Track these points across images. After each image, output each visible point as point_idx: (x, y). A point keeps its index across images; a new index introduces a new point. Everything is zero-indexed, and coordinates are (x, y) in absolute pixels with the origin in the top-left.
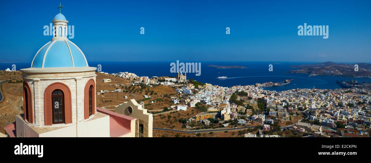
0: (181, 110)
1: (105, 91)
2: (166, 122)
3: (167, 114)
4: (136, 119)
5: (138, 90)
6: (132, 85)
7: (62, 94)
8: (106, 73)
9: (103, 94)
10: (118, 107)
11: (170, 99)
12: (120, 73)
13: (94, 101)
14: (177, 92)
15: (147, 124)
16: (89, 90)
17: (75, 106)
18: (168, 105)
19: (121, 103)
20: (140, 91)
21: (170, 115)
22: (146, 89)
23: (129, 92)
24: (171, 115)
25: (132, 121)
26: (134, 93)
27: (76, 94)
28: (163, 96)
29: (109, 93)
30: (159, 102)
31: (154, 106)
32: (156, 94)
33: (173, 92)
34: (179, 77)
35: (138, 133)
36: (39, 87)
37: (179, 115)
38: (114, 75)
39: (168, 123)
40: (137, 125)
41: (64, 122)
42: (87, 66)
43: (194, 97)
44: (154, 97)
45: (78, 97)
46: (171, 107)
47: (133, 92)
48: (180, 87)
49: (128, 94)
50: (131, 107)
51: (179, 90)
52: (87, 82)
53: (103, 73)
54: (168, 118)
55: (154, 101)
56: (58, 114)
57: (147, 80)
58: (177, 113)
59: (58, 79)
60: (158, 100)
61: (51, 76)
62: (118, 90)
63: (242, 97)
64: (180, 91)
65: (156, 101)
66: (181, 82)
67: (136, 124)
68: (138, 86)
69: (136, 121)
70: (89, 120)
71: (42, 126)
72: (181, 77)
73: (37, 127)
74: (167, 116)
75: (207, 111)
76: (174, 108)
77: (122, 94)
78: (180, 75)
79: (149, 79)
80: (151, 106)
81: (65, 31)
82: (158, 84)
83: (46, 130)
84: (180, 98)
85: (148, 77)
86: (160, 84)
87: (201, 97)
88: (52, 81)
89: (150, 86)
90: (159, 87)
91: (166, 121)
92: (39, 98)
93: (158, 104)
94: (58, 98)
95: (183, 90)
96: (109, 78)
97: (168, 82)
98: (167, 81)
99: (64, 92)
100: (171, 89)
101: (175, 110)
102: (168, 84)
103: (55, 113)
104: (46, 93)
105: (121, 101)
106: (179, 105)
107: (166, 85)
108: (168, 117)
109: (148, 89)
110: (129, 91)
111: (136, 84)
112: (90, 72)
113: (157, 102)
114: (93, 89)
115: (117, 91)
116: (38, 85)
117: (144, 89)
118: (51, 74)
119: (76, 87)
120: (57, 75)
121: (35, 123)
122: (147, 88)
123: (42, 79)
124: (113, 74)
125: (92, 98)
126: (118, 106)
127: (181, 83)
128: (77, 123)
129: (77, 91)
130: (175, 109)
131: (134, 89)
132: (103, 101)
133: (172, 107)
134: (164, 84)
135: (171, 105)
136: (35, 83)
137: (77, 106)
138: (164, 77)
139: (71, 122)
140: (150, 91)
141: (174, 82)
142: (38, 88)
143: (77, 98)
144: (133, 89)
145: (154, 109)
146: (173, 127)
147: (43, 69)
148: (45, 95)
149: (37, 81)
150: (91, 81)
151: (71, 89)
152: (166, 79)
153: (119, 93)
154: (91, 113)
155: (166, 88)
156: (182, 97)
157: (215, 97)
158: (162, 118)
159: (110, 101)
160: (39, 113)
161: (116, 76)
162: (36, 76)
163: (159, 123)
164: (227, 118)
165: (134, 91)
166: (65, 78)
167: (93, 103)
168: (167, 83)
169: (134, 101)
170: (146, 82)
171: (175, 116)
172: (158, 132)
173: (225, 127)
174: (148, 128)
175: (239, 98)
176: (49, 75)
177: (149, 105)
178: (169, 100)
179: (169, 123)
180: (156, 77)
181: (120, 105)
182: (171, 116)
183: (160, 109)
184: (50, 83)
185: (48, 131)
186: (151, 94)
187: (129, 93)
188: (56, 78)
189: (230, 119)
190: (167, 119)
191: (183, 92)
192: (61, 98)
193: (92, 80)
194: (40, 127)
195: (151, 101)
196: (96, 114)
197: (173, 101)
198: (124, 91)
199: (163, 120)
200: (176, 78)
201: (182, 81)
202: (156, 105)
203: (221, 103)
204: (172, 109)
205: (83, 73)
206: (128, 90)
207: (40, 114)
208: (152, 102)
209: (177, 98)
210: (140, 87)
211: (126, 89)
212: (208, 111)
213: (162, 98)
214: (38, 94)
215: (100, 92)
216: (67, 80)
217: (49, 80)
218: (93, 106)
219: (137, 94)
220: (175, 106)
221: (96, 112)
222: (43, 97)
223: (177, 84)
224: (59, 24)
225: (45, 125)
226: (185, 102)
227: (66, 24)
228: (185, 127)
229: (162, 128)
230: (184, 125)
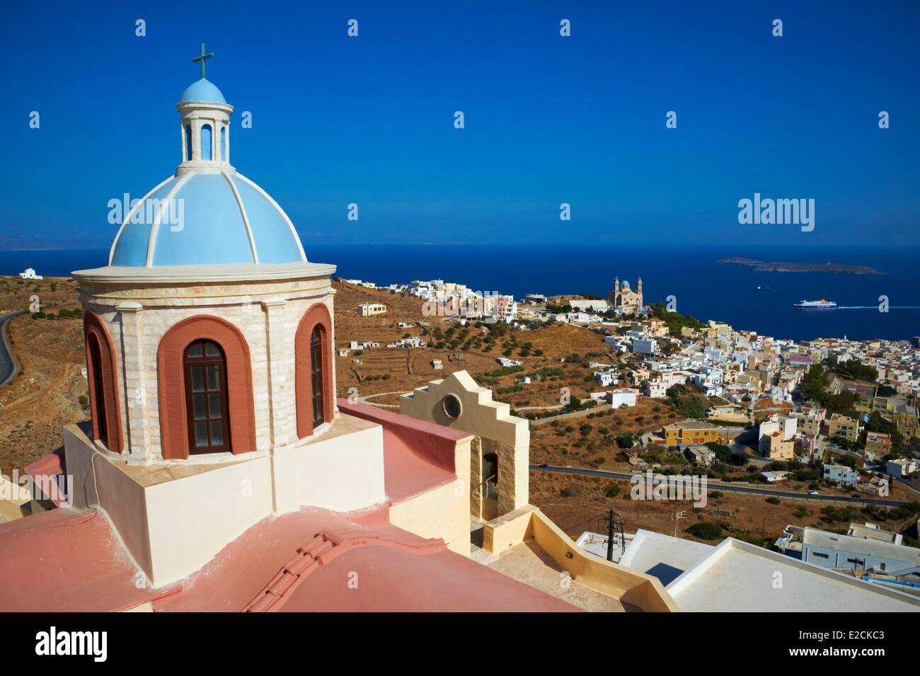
0: (624, 406)
1: (365, 345)
2: (575, 446)
3: (578, 419)
4: (472, 437)
5: (479, 340)
6: (458, 325)
7: (218, 354)
8: (367, 285)
9: (358, 353)
10: (412, 397)
11: (586, 370)
12: (417, 285)
13: (329, 378)
14: (613, 348)
15: (510, 453)
16: (310, 342)
17: (266, 396)
18: (582, 389)
19: (420, 384)
20: (484, 345)
21: (586, 423)
22: (507, 337)
23: (448, 347)
24: (592, 424)
25: (457, 442)
26: (465, 349)
27: (268, 354)
28: (563, 360)
29: (378, 350)
30: (551, 379)
31: (532, 393)
32: (539, 353)
33: (596, 346)
34: (620, 297)
35: (481, 482)
36: (139, 333)
37: (619, 424)
38: (397, 291)
39: (581, 448)
40: (478, 456)
41: (228, 447)
42: (300, 259)
43: (665, 366)
44: (533, 364)
45: (273, 364)
46: (589, 397)
47: (462, 349)
48: (621, 331)
49: (444, 353)
50: (455, 399)
51: (617, 340)
52: (302, 314)
53: (359, 284)
54: (582, 434)
55: (533, 377)
56: (208, 422)
57: (510, 306)
58: (612, 416)
59: (206, 303)
60: (546, 373)
61: (179, 295)
62: (409, 341)
63: (850, 382)
64: (623, 343)
65: (539, 378)
66: (624, 314)
67: (474, 451)
68: (478, 326)
69: (474, 443)
70: (313, 442)
71: (155, 462)
72: (623, 297)
73: (137, 464)
74: (579, 427)
75: (707, 416)
76: (599, 401)
77: (425, 356)
78: (621, 291)
79: (515, 304)
80: (523, 392)
81: (223, 141)
82: (545, 319)
83: (167, 475)
84: (621, 367)
85: (512, 297)
86: (552, 321)
87: (691, 367)
88: (183, 310)
89: (518, 328)
90: (549, 330)
91: (574, 442)
92: (141, 367)
93: (547, 386)
94: (207, 368)
95: (631, 339)
96: (380, 302)
97: (580, 315)
98: (577, 310)
99: (225, 348)
100: (593, 337)
101: (605, 408)
102: (580, 320)
103: (196, 419)
104: (162, 352)
105: (421, 378)
106: (618, 390)
107: (572, 324)
108: (581, 429)
109: (513, 338)
110: (448, 344)
111: (471, 322)
112: (312, 282)
113: (542, 381)
114: (325, 337)
115: (407, 345)
116: (135, 325)
117: (499, 338)
118: (179, 289)
119: (268, 332)
120: (198, 292)
121: (131, 453)
122: (508, 332)
123: (149, 303)
124: (393, 287)
125: (321, 368)
126: (412, 393)
127: (625, 317)
128: (272, 451)
129: (271, 343)
130: (605, 403)
131: (464, 337)
132: (361, 378)
133: (595, 396)
134: (566, 321)
135: (592, 390)
136: (125, 318)
137: (270, 393)
138: (567, 297)
139: (252, 447)
140: (520, 342)
141: (600, 314)
142: (136, 336)
143: (269, 370)
144: (461, 337)
145: (534, 402)
146: (596, 461)
147: (151, 270)
148: (162, 359)
149: (133, 311)
150: (315, 310)
151: (248, 338)
152: (573, 303)
153: (412, 350)
154: (319, 418)
155: (575, 335)
156: (628, 365)
157: (741, 372)
158: (561, 434)
159: (385, 378)
160: (141, 418)
161: (402, 295)
162: (128, 293)
163: (550, 449)
164: (782, 451)
165: (463, 344)
166: (226, 301)
167: (327, 384)
168: (577, 317)
169: (465, 379)
170: (506, 312)
171: (604, 426)
172: (546, 477)
173: (771, 483)
174: (513, 464)
175: (836, 386)
176: (171, 291)
177: (515, 391)
178: (585, 372)
179: (583, 450)
180: (541, 296)
181: (419, 389)
182: (591, 428)
183: (553, 404)
184: (175, 317)
185: (174, 478)
186: (523, 354)
187: (447, 352)
188: (197, 302)
189: (791, 456)
190: (577, 435)
191: (630, 348)
192: (217, 367)
193: (321, 306)
194: (149, 463)
195: (522, 378)
196: (337, 420)
197: (599, 377)
198: (429, 345)
199: (565, 440)
200: (606, 299)
201: (627, 310)
202: (541, 390)
203: (764, 394)
204: (593, 403)
205: (289, 285)
206: (443, 340)
207: (145, 421)
208: (528, 380)
209: (612, 367)
210: (485, 330)
211: (438, 339)
212: (710, 418)
213: (561, 365)
214: (136, 354)
215: (350, 346)
216: (235, 308)
217: (174, 307)
218: (327, 395)
219: (477, 354)
220: (604, 394)
221: (337, 415)
222: (155, 365)
223: (610, 321)
224: (200, 118)
225: (165, 458)
226: (633, 380)
227: (226, 117)
228: (627, 460)
229: (561, 465)
230: (623, 454)
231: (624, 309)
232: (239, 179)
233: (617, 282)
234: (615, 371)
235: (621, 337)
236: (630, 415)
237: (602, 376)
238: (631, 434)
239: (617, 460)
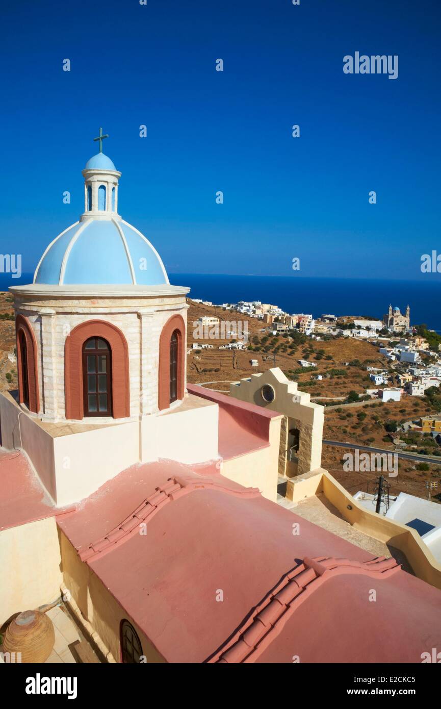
0: (391, 401)
1: (203, 346)
2: (353, 427)
3: (356, 408)
4: (282, 416)
5: (286, 347)
6: (271, 335)
7: (106, 348)
8: (206, 303)
9: (198, 352)
10: (239, 385)
11: (364, 372)
12: (242, 304)
13: (182, 368)
14: (385, 357)
15: (309, 429)
16: (171, 341)
17: (138, 378)
18: (361, 386)
19: (246, 376)
20: (289, 351)
21: (362, 411)
22: (306, 345)
23: (263, 351)
24: (366, 413)
25: (272, 419)
26: (275, 352)
27: (141, 349)
28: (347, 364)
29: (212, 350)
30: (338, 378)
31: (323, 387)
32: (329, 358)
33: (372, 355)
34: (392, 320)
35: (286, 449)
36: (53, 331)
37: (387, 413)
38: (227, 308)
39: (357, 430)
40: (285, 430)
41: (110, 413)
42: (165, 282)
44: (324, 366)
45: (144, 356)
46: (365, 392)
47: (272, 352)
48: (392, 345)
49: (259, 355)
50: (270, 388)
51: (389, 352)
52: (165, 322)
53: (200, 303)
54: (359, 419)
55: (324, 376)
56: (97, 395)
57: (310, 322)
58: (382, 407)
59: (99, 311)
60: (334, 373)
61: (81, 305)
62: (235, 345)
64: (393, 354)
65: (329, 376)
66: (394, 332)
67: (283, 427)
68: (285, 336)
69: (283, 421)
70: (170, 413)
71: (60, 421)
72: (395, 319)
73: (48, 421)
74: (357, 414)
76: (373, 396)
77: (246, 356)
78: (393, 314)
79: (314, 321)
80: (316, 386)
81: (113, 197)
82: (335, 333)
83: (68, 430)
84: (391, 371)
85: (311, 316)
86: (340, 335)
88: (83, 316)
89: (315, 339)
90: (337, 342)
91: (352, 425)
92: (54, 355)
93: (334, 382)
94: (98, 357)
95: (399, 351)
96: (215, 315)
97: (362, 331)
98: (359, 327)
99: (111, 343)
100: (370, 348)
101: (377, 401)
102: (361, 335)
103: (89, 392)
104: (68, 345)
105: (242, 372)
106: (387, 389)
107: (355, 337)
108: (358, 415)
109: (311, 346)
110: (263, 348)
111: (280, 333)
112: (173, 299)
113: (331, 378)
114: (181, 339)
115: (233, 348)
116: (51, 325)
117: (301, 346)
118: (81, 301)
119: (141, 334)
120: (94, 303)
121: (44, 413)
122: (307, 342)
123: (60, 310)
124: (224, 305)
125: (177, 361)
126: (239, 382)
127: (396, 335)
128: (140, 418)
129: (143, 342)
130: (377, 398)
131: (275, 343)
132: (199, 370)
133: (370, 392)
134: (351, 335)
135: (368, 387)
136: (44, 320)
137: (141, 377)
138: (352, 318)
139: (127, 414)
140: (316, 349)
141: (377, 331)
142: (50, 333)
143: (141, 360)
144: (273, 344)
145: (324, 394)
146: (368, 440)
147: (62, 287)
148: (68, 350)
149: (49, 315)
150: (175, 319)
151: (127, 337)
152: (357, 323)
153: (237, 351)
154: (174, 396)
155: (357, 346)
156: (396, 370)
158: (343, 418)
159: (216, 371)
160: (53, 390)
161: (231, 311)
162: (46, 303)
163: (334, 429)
165: (274, 349)
166: (113, 311)
167: (180, 372)
168: (359, 333)
169: (278, 373)
170: (306, 327)
171: (375, 414)
172: (330, 449)
174: (310, 438)
176: (76, 302)
177: (310, 385)
178: (363, 374)
179: (359, 431)
180: (333, 316)
181: (245, 379)
182: (365, 415)
183: (338, 396)
184: (78, 320)
185: (73, 433)
186: (317, 358)
187: (261, 354)
188: (93, 310)
190: (355, 419)
191: (398, 358)
192: (105, 357)
193: (179, 317)
194: (57, 421)
195: (316, 375)
196: (187, 399)
197: (374, 378)
198: (249, 348)
199: (346, 423)
200: (381, 320)
201: (398, 329)
202: (330, 385)
204: (368, 397)
205: (157, 301)
206: (259, 345)
207: (55, 392)
208: (320, 378)
209: (384, 371)
210: (290, 339)
211: (256, 344)
213: (345, 368)
214: (50, 345)
215: (192, 347)
216: (119, 315)
217: (77, 313)
218: (180, 380)
219: (283, 356)
220: (376, 391)
221: (187, 395)
222: (63, 353)
223: (383, 337)
224: (98, 181)
225: (67, 418)
226: (399, 381)
227: (116, 180)
228: (392, 440)
229: (342, 441)
230: (389, 436)
231: (395, 328)
232: (124, 224)
233: (391, 308)
234: (386, 374)
235: (392, 349)
236: (395, 408)
237: (376, 378)
238: (395, 422)
239: (384, 440)
